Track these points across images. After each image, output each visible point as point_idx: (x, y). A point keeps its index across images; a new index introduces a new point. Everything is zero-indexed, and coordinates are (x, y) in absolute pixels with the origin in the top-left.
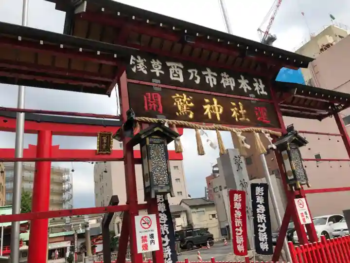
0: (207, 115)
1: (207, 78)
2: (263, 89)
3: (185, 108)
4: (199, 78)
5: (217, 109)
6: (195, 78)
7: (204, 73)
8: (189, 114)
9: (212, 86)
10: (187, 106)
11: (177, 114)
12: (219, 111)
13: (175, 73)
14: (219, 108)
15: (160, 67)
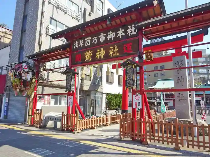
0: (97, 58)
1: (100, 38)
2: (133, 31)
3: (89, 56)
4: (96, 40)
5: (102, 53)
6: (95, 41)
7: (99, 37)
8: (90, 59)
9: (102, 42)
10: (90, 56)
11: (85, 60)
12: (103, 54)
13: (87, 42)
14: (103, 52)
15: (82, 42)
